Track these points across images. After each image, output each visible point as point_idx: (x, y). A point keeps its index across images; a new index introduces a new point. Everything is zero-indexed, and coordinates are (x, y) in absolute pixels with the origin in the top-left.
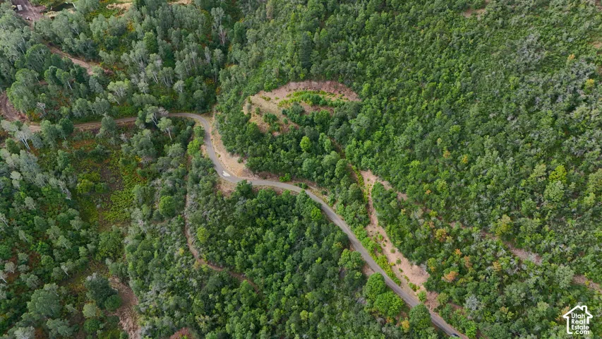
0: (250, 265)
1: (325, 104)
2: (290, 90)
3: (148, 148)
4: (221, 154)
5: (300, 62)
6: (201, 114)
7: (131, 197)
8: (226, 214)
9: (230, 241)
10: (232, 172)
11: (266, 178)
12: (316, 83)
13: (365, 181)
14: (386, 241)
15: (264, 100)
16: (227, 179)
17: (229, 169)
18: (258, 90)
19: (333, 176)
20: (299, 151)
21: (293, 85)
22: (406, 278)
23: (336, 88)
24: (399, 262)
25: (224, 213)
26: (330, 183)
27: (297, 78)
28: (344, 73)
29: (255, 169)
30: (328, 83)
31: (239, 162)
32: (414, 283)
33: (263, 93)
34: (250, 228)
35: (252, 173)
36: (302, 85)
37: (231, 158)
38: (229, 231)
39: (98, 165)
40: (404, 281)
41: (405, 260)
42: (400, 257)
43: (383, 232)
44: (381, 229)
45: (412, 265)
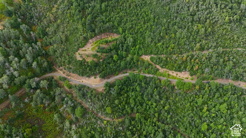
1: (110, 42)
2: (91, 43)
4: (82, 80)
5: (89, 31)
6: (51, 73)
7: (52, 123)
9: (119, 106)
10: (95, 83)
11: (110, 78)
12: (99, 36)
13: (144, 59)
14: (168, 71)
15: (84, 51)
16: (96, 87)
18: (78, 49)
19: (135, 63)
20: (115, 61)
21: (91, 41)
22: (183, 77)
23: (107, 35)
24: (177, 74)
27: (92, 37)
28: (108, 28)
29: (103, 77)
30: (103, 34)
31: (95, 78)
32: (186, 77)
33: (81, 49)
35: (103, 79)
36: (94, 39)
37: (89, 79)
39: (23, 121)
40: (183, 78)
41: (178, 73)
42: (176, 73)
43: (165, 70)
44: (164, 69)
45: (181, 73)
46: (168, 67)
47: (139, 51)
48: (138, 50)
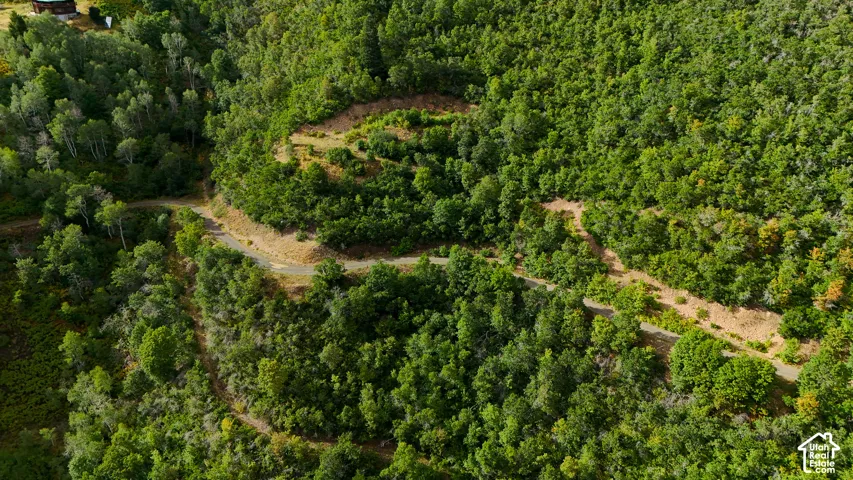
0: (398, 414)
1: (431, 123)
2: (357, 118)
3: (80, 260)
4: (253, 238)
5: (366, 70)
8: (308, 329)
9: (334, 378)
10: (289, 260)
14: (658, 289)
15: (314, 138)
16: (283, 272)
17: (281, 257)
18: (296, 128)
19: (498, 219)
20: (415, 196)
21: (359, 109)
22: (734, 336)
23: (436, 104)
24: (703, 314)
25: (301, 329)
26: (498, 231)
30: (420, 97)
31: (300, 240)
32: (753, 340)
33: (308, 130)
34: (367, 345)
36: (376, 107)
37: (278, 237)
38: (329, 358)
40: (735, 342)
41: (715, 308)
42: (702, 304)
43: (644, 277)
44: (635, 274)
45: (733, 311)
46: (660, 263)
47: (540, 172)
48: (536, 169)
